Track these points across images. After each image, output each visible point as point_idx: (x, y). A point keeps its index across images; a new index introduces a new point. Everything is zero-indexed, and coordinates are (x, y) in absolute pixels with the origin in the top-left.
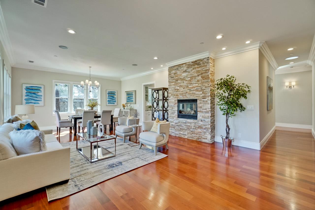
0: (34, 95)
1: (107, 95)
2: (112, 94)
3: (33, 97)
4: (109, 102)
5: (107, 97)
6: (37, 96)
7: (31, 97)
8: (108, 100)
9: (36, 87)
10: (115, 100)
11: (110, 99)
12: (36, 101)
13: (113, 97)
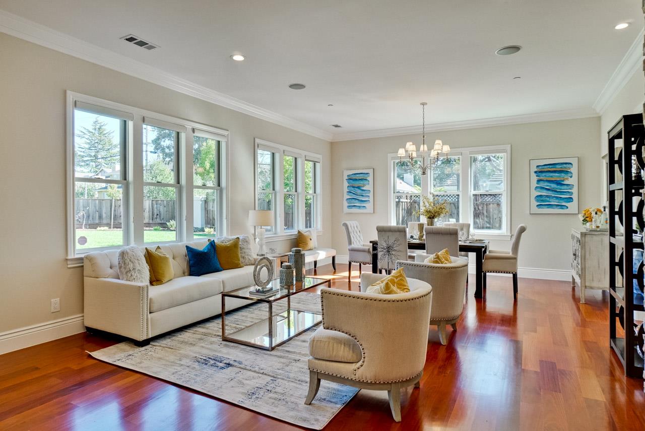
0: (359, 191)
1: (534, 178)
2: (555, 172)
3: (357, 195)
4: (543, 201)
5: (534, 184)
6: (363, 192)
7: (355, 195)
8: (537, 196)
9: (361, 175)
10: (571, 193)
11: (545, 191)
12: (362, 203)
13: (559, 183)
